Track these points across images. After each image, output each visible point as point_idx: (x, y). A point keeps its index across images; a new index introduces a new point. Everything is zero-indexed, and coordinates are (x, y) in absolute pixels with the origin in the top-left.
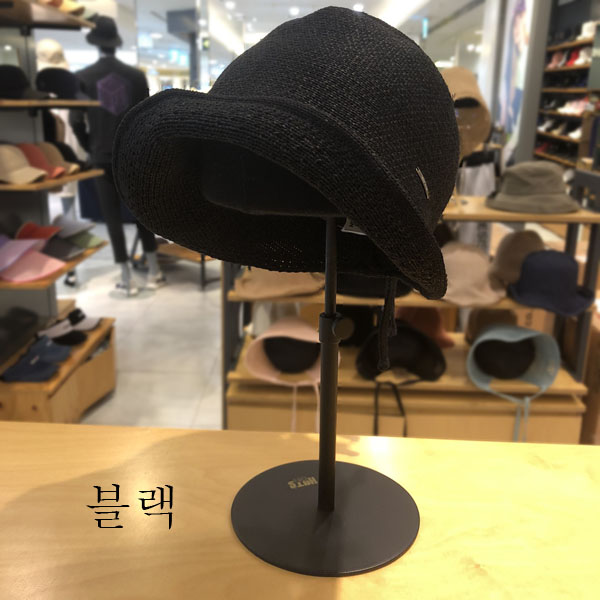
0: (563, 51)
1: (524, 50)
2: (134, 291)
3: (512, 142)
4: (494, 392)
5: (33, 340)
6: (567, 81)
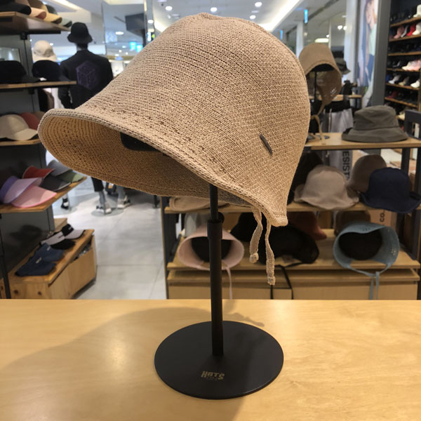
0: (404, 25)
1: (374, 27)
2: (108, 210)
3: (369, 93)
4: (353, 269)
5: (38, 247)
6: (408, 47)
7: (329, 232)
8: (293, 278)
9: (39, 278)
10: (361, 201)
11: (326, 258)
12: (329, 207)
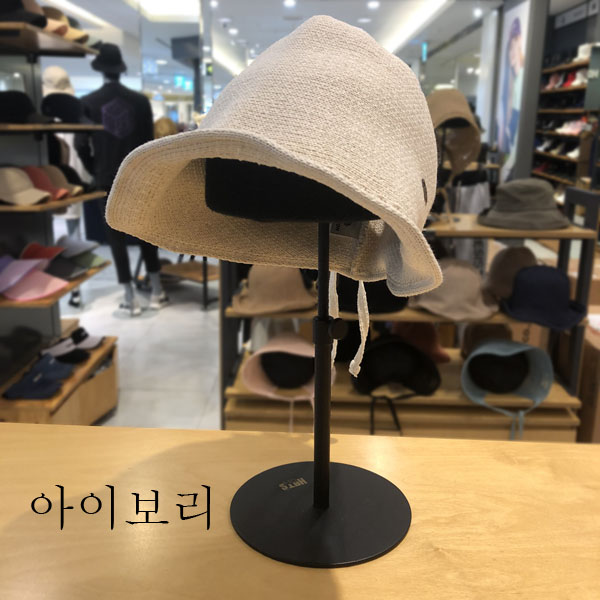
0: (560, 72)
1: (520, 72)
2: (137, 311)
3: (510, 162)
4: (488, 406)
5: (36, 358)
6: (564, 102)
7: (453, 353)
8: (403, 416)
9: (36, 404)
10: (502, 310)
11: (449, 389)
12: (457, 316)
